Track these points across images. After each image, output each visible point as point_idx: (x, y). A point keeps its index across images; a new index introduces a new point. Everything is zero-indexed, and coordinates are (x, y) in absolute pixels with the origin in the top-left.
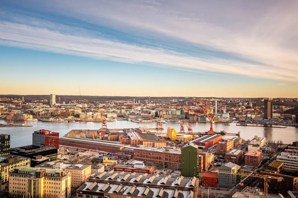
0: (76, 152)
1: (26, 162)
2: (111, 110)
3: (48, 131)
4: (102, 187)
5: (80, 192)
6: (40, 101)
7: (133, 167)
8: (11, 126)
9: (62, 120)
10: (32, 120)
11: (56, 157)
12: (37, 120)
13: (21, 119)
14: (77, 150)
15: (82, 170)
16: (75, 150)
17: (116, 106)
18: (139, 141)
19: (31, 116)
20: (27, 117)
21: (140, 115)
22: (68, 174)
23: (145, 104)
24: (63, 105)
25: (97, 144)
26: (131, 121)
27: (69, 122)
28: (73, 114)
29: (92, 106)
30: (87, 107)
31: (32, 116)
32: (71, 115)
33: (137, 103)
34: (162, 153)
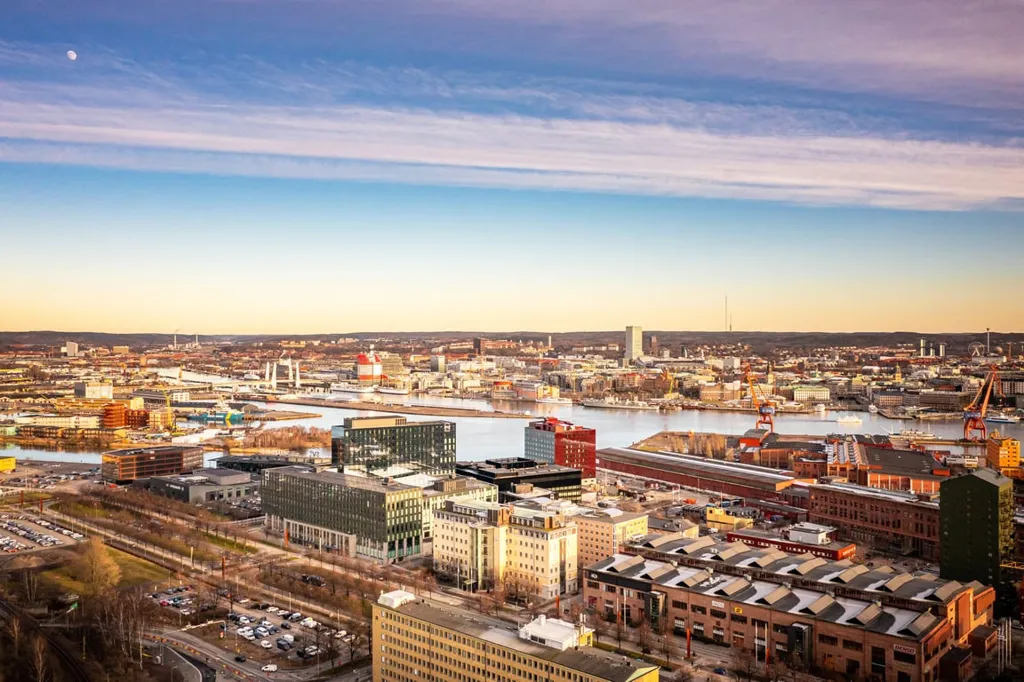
0: (644, 489)
1: (486, 493)
2: (817, 375)
3: (566, 423)
4: (653, 568)
5: (593, 576)
6: (597, 348)
7: (787, 538)
8: (497, 414)
9: (641, 403)
10: (556, 401)
11: (576, 496)
12: (570, 401)
13: (527, 397)
14: (647, 484)
15: (614, 523)
16: (641, 485)
17: (848, 366)
18: (856, 469)
19: (556, 391)
20: (546, 392)
21: (917, 393)
22: (568, 525)
23: (966, 357)
24: (662, 360)
25: (708, 471)
26: (878, 413)
27: (661, 408)
28: (680, 387)
29: (758, 364)
30: (741, 369)
31: (558, 390)
32: (674, 390)
33: (932, 355)
34: (902, 504)
